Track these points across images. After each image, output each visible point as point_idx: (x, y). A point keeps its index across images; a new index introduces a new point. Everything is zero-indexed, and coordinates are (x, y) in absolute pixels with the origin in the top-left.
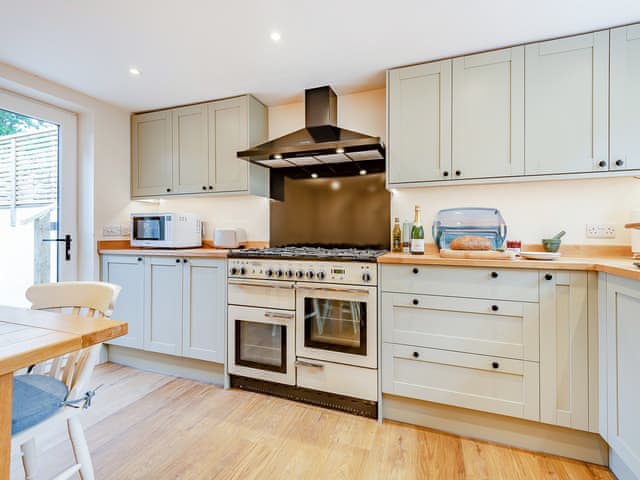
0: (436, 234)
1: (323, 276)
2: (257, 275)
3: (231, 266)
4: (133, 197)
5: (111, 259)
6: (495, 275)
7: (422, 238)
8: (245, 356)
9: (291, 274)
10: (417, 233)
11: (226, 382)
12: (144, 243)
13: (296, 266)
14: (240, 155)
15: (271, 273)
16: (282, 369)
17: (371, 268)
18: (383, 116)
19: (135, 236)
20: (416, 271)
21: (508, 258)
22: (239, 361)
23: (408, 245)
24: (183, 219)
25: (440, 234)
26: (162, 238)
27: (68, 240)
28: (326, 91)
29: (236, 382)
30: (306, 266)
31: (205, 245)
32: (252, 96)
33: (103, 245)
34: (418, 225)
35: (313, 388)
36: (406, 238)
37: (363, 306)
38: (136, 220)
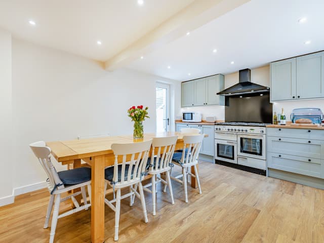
0: (292, 118)
1: (247, 131)
2: (224, 130)
3: (216, 128)
4: (182, 107)
5: (179, 125)
6: (309, 131)
7: (285, 119)
8: (220, 154)
9: (236, 130)
10: (283, 118)
11: (214, 161)
12: (186, 121)
13: (237, 128)
14: (218, 94)
15: (229, 130)
16: (233, 159)
17: (264, 129)
18: (269, 78)
19: (184, 118)
20: (280, 130)
21: (316, 126)
22: (218, 156)
23: (279, 122)
24: (197, 114)
25: (294, 118)
26: (192, 119)
27: (168, 120)
28: (247, 70)
29: (217, 162)
30: (241, 128)
31: (202, 121)
32: (220, 74)
33: (176, 121)
34: (283, 115)
35: (244, 165)
36: (279, 119)
37: (261, 140)
38: (184, 114)
